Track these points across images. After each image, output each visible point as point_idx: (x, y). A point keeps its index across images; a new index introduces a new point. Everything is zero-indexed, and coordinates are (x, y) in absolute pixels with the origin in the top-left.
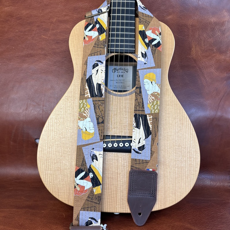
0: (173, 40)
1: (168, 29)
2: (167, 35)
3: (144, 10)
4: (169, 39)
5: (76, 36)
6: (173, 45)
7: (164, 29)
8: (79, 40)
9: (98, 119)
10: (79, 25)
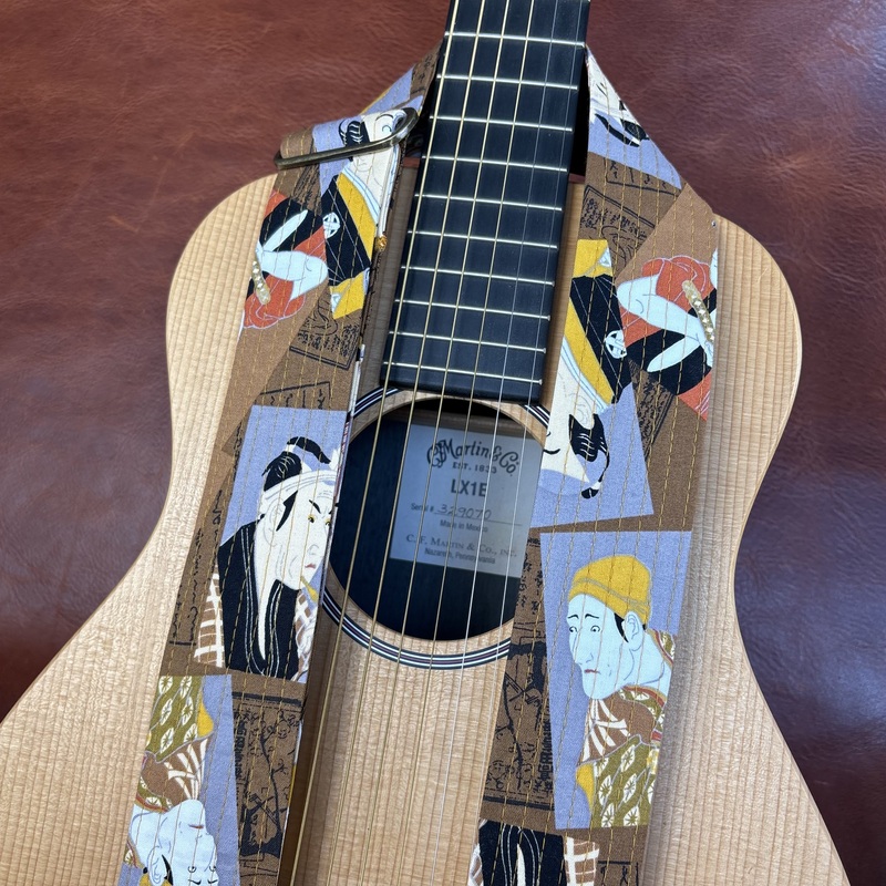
0: (794, 341)
1: (767, 268)
2: (756, 308)
3: (627, 141)
4: (764, 334)
5: (214, 270)
6: (788, 373)
7: (740, 266)
8: (226, 294)
9: (247, 819)
10: (239, 203)
